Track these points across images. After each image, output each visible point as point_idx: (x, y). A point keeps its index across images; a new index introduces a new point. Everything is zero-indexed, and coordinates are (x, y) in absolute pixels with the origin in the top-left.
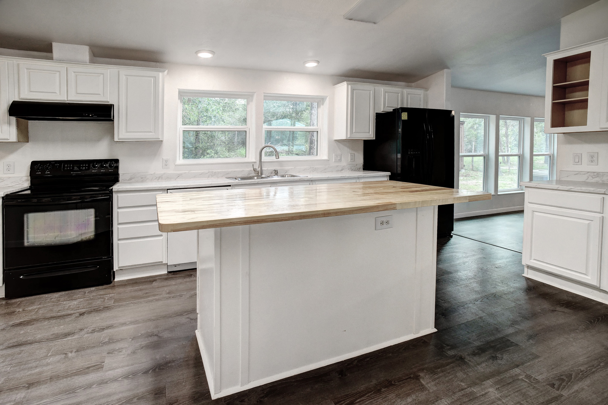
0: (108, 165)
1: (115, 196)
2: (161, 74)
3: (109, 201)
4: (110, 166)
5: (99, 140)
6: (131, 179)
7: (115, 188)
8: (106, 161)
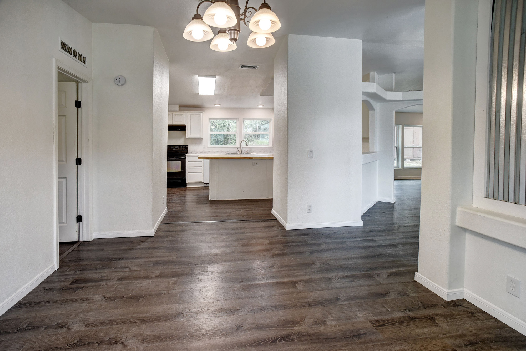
0: (184, 147)
1: (187, 157)
2: (202, 113)
3: (185, 158)
4: (185, 147)
5: (181, 137)
6: (192, 152)
7: (187, 155)
8: (183, 145)
